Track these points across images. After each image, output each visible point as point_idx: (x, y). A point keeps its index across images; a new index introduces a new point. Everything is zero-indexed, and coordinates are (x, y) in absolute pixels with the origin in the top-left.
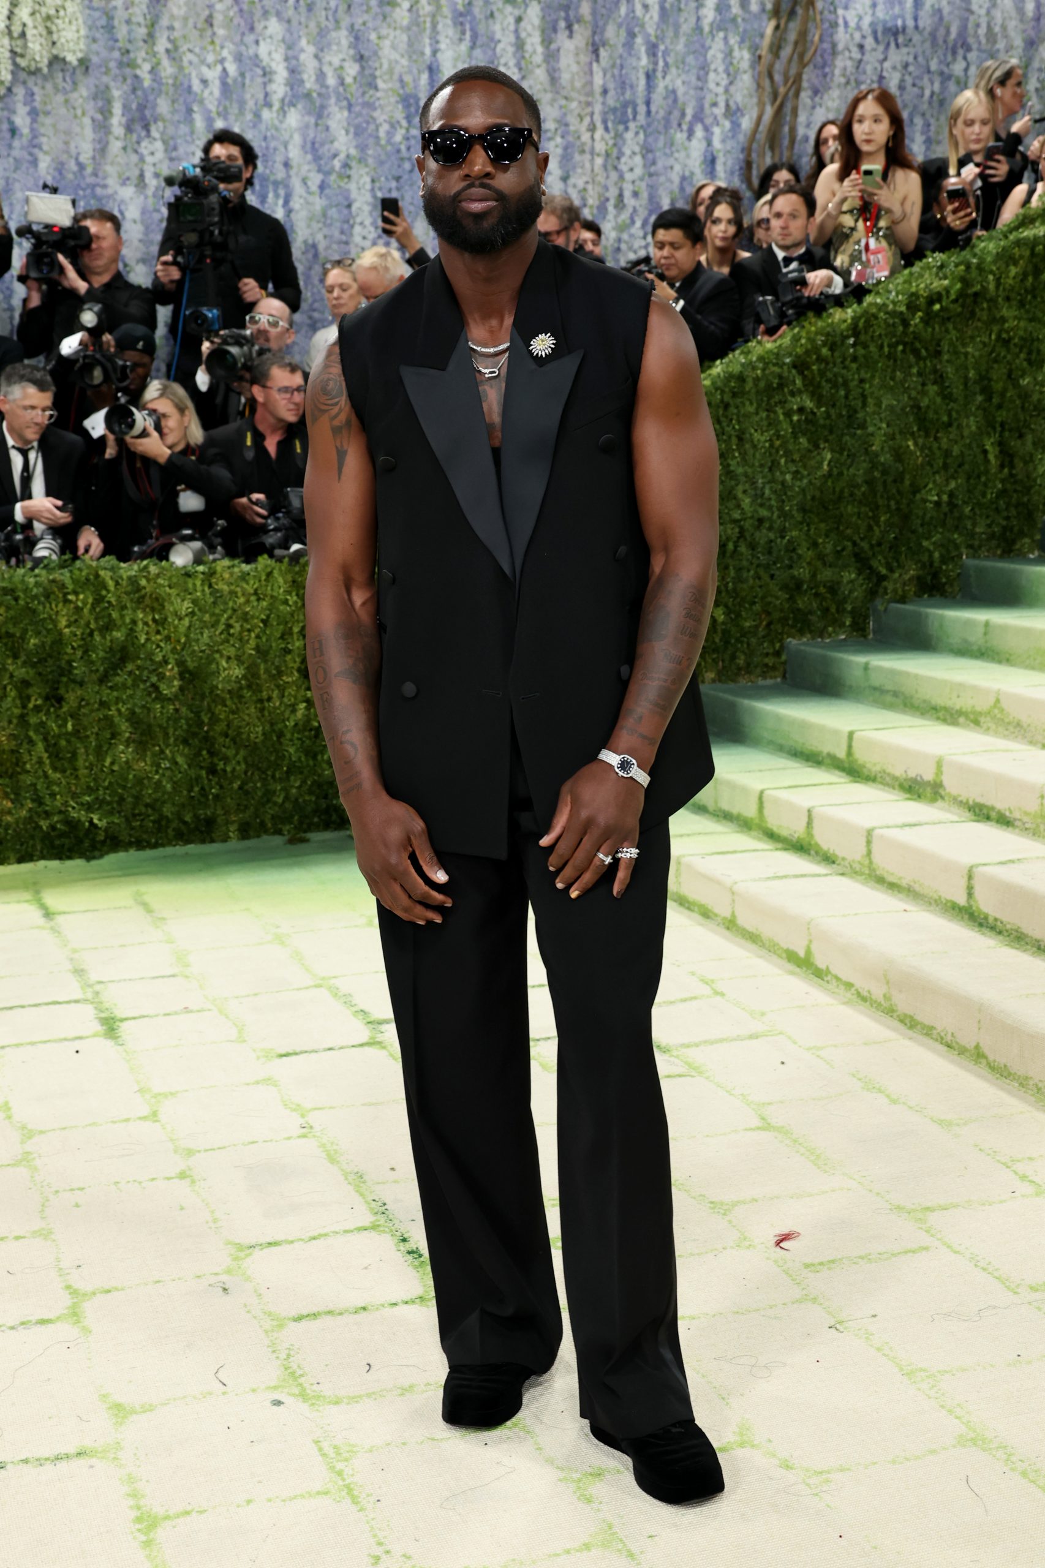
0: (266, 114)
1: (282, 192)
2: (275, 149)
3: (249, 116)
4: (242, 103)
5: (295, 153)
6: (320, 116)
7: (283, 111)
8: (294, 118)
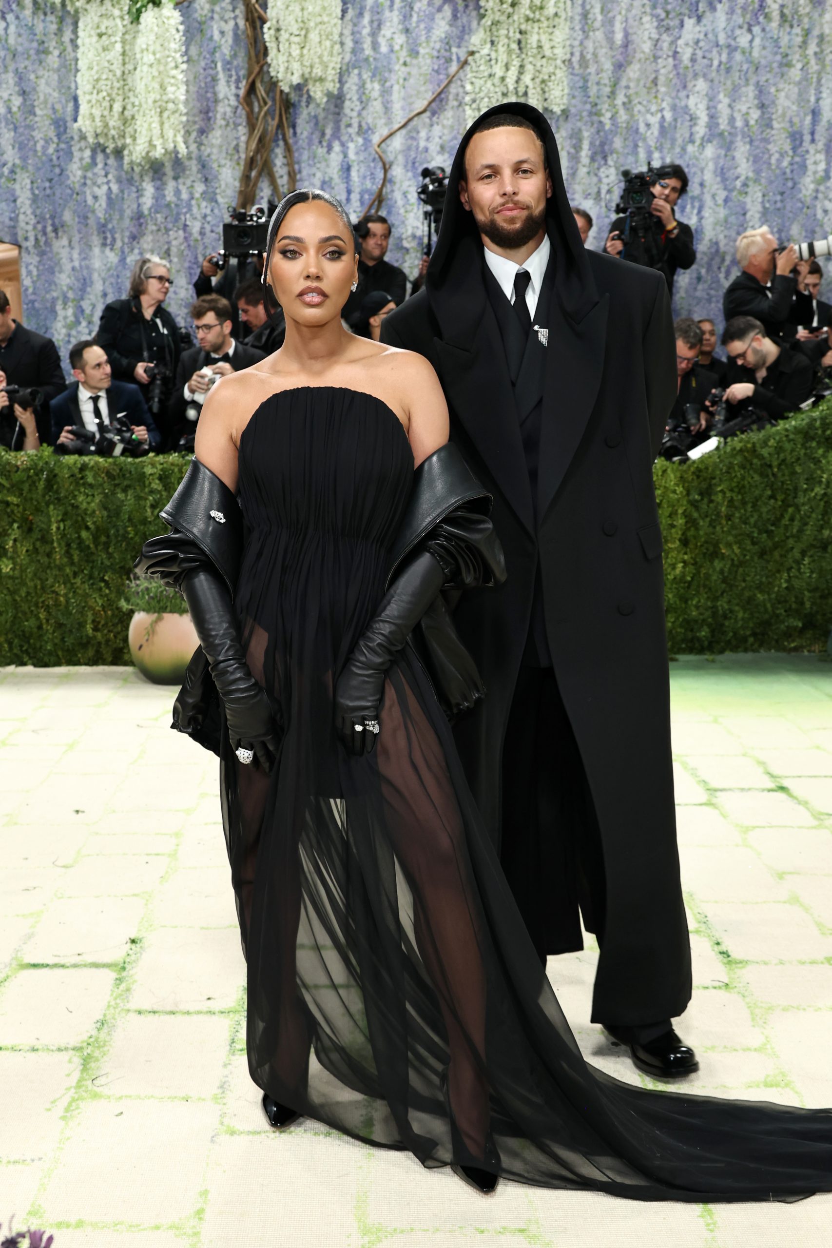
0: (690, 148)
1: (697, 204)
2: (695, 173)
3: (678, 150)
4: (673, 141)
5: (708, 176)
6: (729, 149)
7: (702, 146)
8: (710, 151)
